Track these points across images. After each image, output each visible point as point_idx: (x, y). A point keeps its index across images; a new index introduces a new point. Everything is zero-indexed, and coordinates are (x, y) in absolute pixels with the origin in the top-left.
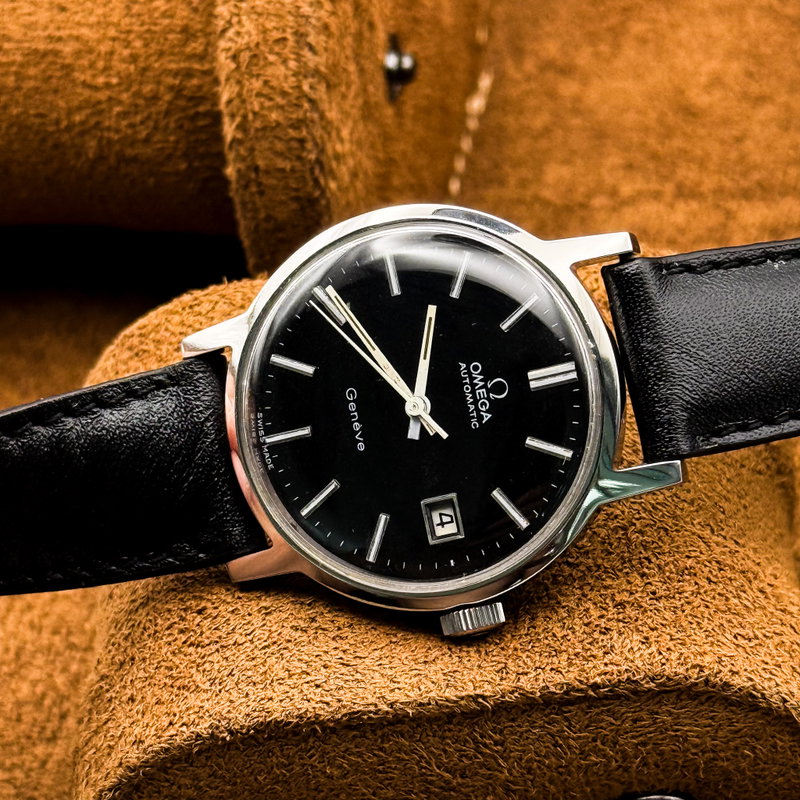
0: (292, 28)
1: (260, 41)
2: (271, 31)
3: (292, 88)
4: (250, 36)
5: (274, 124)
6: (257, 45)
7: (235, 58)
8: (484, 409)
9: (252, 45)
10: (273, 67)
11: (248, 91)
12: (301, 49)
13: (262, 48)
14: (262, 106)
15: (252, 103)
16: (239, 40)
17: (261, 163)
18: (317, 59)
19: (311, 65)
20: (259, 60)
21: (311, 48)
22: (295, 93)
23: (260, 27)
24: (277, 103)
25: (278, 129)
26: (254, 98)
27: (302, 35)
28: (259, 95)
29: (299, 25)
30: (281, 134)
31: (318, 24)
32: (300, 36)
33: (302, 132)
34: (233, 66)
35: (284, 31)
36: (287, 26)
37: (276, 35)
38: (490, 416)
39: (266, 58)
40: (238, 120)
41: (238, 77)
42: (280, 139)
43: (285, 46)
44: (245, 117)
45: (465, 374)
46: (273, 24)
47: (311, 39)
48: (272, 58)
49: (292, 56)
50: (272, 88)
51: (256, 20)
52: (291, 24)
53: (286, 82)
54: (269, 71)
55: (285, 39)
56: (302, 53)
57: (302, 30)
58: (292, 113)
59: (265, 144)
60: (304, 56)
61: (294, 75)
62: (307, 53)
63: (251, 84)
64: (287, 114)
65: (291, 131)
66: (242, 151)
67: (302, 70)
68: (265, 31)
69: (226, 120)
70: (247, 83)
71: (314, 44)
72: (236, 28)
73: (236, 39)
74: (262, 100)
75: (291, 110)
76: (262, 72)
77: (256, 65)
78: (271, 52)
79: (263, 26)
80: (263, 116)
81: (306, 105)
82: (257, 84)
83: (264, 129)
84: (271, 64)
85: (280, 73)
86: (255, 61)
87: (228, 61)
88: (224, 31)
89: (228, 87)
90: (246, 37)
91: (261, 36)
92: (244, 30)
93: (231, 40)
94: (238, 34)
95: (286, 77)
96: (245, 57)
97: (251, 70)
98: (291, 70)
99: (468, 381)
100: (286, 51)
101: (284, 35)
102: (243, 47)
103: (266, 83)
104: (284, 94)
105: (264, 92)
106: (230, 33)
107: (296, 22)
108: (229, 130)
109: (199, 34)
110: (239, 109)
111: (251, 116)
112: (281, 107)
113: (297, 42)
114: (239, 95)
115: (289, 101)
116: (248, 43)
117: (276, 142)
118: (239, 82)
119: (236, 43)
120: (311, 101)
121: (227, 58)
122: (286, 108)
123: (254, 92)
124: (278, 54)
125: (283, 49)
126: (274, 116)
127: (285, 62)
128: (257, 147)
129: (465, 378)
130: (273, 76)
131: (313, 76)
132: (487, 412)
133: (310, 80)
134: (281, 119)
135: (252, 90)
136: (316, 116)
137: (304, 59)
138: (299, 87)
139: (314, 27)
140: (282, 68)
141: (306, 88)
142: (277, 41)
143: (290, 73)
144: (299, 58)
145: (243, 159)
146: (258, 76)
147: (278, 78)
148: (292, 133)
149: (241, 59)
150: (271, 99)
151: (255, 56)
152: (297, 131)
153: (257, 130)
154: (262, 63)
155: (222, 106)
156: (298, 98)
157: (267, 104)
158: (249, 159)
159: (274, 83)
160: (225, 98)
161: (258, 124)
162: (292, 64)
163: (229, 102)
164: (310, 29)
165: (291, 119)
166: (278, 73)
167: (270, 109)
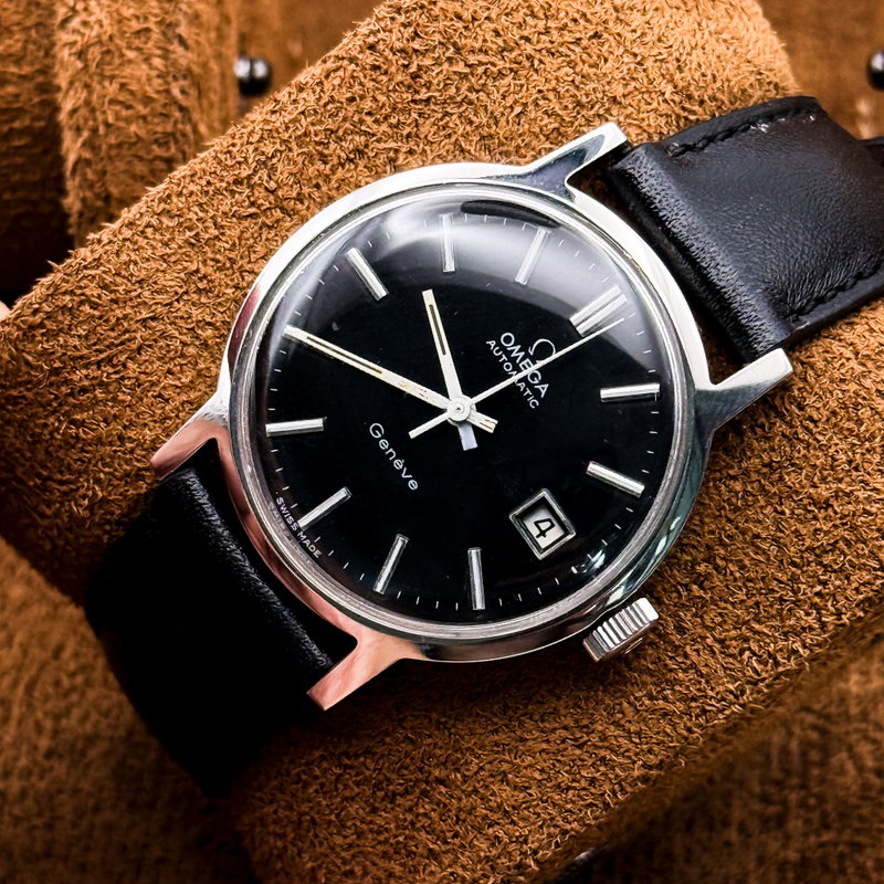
0: (156, 16)
1: (115, 32)
2: (129, 20)
3: (158, 92)
4: (101, 26)
5: (133, 140)
6: (111, 38)
7: (81, 55)
8: (537, 382)
9: (105, 38)
10: (131, 66)
11: (99, 98)
12: (169, 41)
13: (118, 41)
14: (118, 118)
15: (104, 112)
16: (87, 32)
17: (114, 191)
18: (190, 55)
19: (183, 62)
20: (113, 58)
21: (182, 42)
22: (162, 99)
23: (115, 15)
24: (138, 112)
25: (139, 145)
26: (106, 105)
27: (170, 25)
28: (112, 102)
29: (167, 13)
30: (142, 153)
31: (190, 11)
32: (168, 26)
33: (169, 149)
34: (80, 65)
35: (146, 19)
36: (150, 13)
37: (136, 25)
38: (546, 386)
39: (122, 55)
40: (86, 134)
41: (85, 79)
42: (141, 159)
43: (149, 38)
44: (95, 131)
45: (497, 352)
46: (131, 11)
47: (183, 30)
48: (131, 54)
49: (159, 52)
50: (132, 93)
51: (109, 6)
52: (157, 11)
53: (150, 85)
54: (128, 71)
55: (148, 30)
56: (171, 48)
57: (169, 19)
58: (157, 124)
59: (121, 166)
60: (173, 52)
61: (158, 76)
62: (176, 47)
63: (104, 87)
64: (150, 127)
65: (155, 147)
66: (90, 175)
67: (171, 69)
68: (121, 20)
69: (68, 136)
70: (98, 87)
71: (184, 35)
72: (83, 16)
73: (82, 30)
74: (118, 108)
75: (156, 120)
76: (117, 72)
77: (110, 64)
78: (129, 48)
79: (119, 14)
80: (118, 128)
81: (177, 114)
82: (112, 89)
83: (119, 145)
84: (130, 61)
85: (141, 74)
86: (108, 58)
87: (73, 59)
88: (66, 21)
89: (72, 93)
90: (96, 27)
91: (116, 28)
92: (92, 19)
93: (75, 31)
94: (85, 23)
95: (149, 79)
96: (95, 53)
97: (103, 70)
98: (156, 69)
99: (504, 357)
100: (150, 45)
101: (145, 26)
102: (92, 41)
103: (123, 86)
104: (147, 100)
105: (121, 98)
106: (75, 23)
107: (162, 9)
108: (72, 148)
109: (15, 28)
110: (86, 120)
111: (102, 130)
112: (144, 118)
113: (164, 34)
114: (87, 103)
115: (152, 110)
116: (99, 36)
117: (136, 162)
118: (87, 86)
119: (83, 35)
120: (182, 109)
121: (70, 55)
122: (149, 118)
123: (107, 100)
124: (138, 49)
125: (146, 43)
126: (133, 128)
127: (147, 60)
128: (109, 168)
129: (501, 357)
130: (132, 77)
131: (185, 77)
132: (540, 383)
133: (182, 82)
134: (142, 133)
135: (105, 96)
136: (188, 128)
137: (173, 56)
138: (168, 92)
139: (185, 14)
140: (144, 66)
141: (176, 92)
142: (138, 33)
143: (154, 73)
144: (166, 54)
145: (91, 186)
146: (112, 78)
147: (139, 80)
148: (157, 151)
149: (90, 56)
150: (129, 107)
151: (108, 52)
152: (164, 149)
153: (110, 147)
154: (117, 61)
155: (63, 117)
156: (165, 105)
157: (124, 113)
158: (98, 185)
159: (134, 87)
160: (68, 106)
161: (113, 140)
162: (157, 62)
163: (74, 111)
164: (181, 17)
165: (156, 133)
166: (138, 73)
167: (128, 121)
